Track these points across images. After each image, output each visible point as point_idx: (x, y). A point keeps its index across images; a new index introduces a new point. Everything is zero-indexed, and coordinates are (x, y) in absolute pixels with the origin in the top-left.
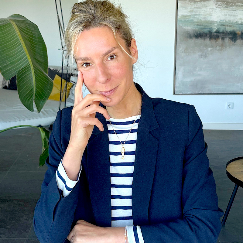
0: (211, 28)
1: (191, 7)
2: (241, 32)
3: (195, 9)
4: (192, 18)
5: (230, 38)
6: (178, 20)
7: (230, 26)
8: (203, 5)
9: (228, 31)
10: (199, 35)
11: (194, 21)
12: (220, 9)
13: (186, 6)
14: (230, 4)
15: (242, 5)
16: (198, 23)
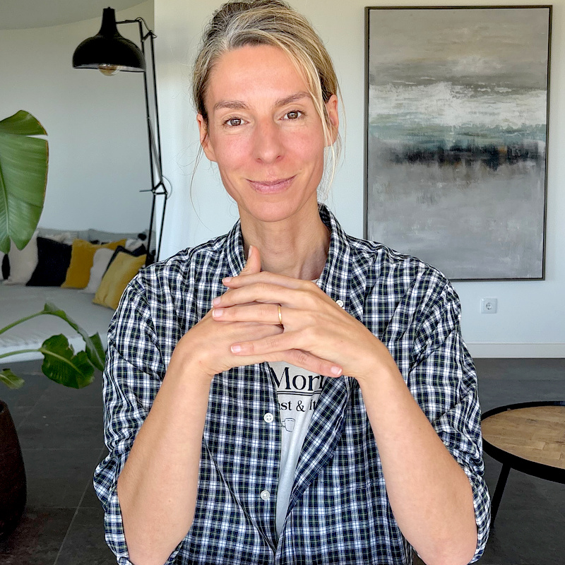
0: (442, 141)
1: (397, 98)
2: (508, 148)
3: (407, 102)
4: (399, 120)
5: (484, 161)
6: (370, 125)
7: (484, 136)
8: (424, 93)
9: (480, 146)
10: (415, 156)
11: (406, 126)
12: (459, 101)
13: (386, 96)
14: (483, 90)
15: (510, 90)
16: (412, 130)
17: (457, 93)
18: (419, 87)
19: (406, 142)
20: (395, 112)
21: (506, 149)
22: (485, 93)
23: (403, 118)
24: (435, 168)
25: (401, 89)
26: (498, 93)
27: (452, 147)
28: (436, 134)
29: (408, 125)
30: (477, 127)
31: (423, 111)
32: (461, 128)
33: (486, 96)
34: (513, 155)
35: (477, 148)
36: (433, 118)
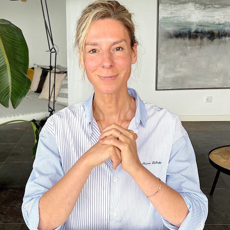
1: (171, 10)
3: (175, 11)
5: (208, 37)
7: (208, 26)
8: (183, 7)
10: (179, 35)
12: (198, 11)
13: (167, 9)
15: (220, 6)
16: (178, 24)
17: (197, 7)
18: (181, 5)
19: (175, 29)
20: (170, 16)
21: (217, 32)
22: (209, 7)
23: (174, 19)
24: (187, 41)
25: (173, 6)
26: (214, 7)
27: (195, 31)
28: (187, 26)
29: (176, 22)
30: (205, 23)
31: (182, 15)
32: (198, 23)
33: (209, 9)
34: (221, 35)
35: (205, 32)
36: (187, 18)
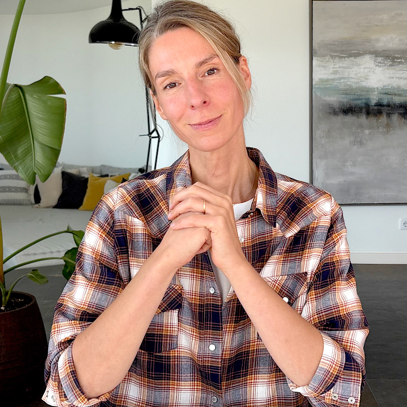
0: (368, 99)
1: (334, 66)
3: (341, 69)
4: (336, 83)
5: (400, 114)
6: (314, 86)
7: (400, 95)
8: (354, 63)
9: (397, 103)
10: (348, 110)
12: (381, 69)
13: (327, 65)
14: (398, 61)
16: (346, 90)
17: (379, 63)
18: (350, 58)
19: (341, 99)
20: (332, 77)
22: (400, 63)
23: (339, 81)
24: (363, 119)
25: (337, 60)
27: (376, 103)
28: (363, 93)
29: (342, 87)
30: (394, 88)
31: (353, 76)
32: (382, 89)
33: (401, 66)
35: (395, 105)
36: (361, 81)
